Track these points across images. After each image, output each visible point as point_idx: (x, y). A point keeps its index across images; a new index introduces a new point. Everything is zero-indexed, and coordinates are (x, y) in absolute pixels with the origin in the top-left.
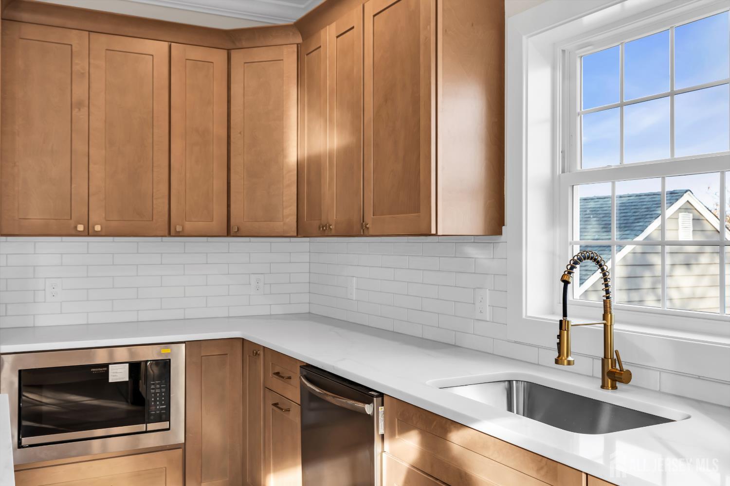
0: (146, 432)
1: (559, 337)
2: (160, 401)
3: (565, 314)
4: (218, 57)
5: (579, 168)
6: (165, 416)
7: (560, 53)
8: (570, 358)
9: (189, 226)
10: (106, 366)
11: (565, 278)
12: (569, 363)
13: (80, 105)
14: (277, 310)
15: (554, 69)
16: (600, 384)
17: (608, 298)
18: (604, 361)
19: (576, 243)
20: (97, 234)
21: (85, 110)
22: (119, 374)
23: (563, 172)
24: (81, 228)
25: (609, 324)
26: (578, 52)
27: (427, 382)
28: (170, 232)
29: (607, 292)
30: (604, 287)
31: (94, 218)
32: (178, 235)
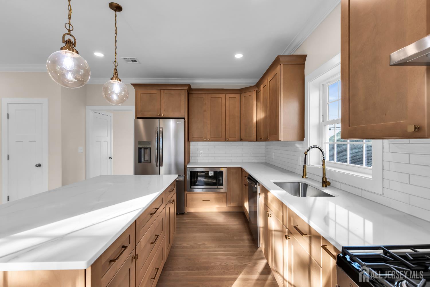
0: (217, 188)
1: (303, 170)
2: (221, 181)
3: (305, 164)
4: (237, 96)
5: (328, 120)
6: (222, 185)
7: (321, 85)
8: (306, 176)
9: (230, 139)
10: (209, 172)
11: (305, 153)
12: (306, 178)
13: (205, 111)
14: (255, 161)
15: (320, 91)
16: (322, 185)
17: (324, 159)
18: (323, 178)
19: (328, 143)
20: (209, 141)
21: (206, 112)
22: (211, 174)
23: (323, 121)
24: (205, 140)
25: (324, 167)
26: (327, 84)
27: (271, 181)
28: (225, 140)
29: (324, 158)
30: (322, 156)
31: (208, 137)
32: (228, 141)
